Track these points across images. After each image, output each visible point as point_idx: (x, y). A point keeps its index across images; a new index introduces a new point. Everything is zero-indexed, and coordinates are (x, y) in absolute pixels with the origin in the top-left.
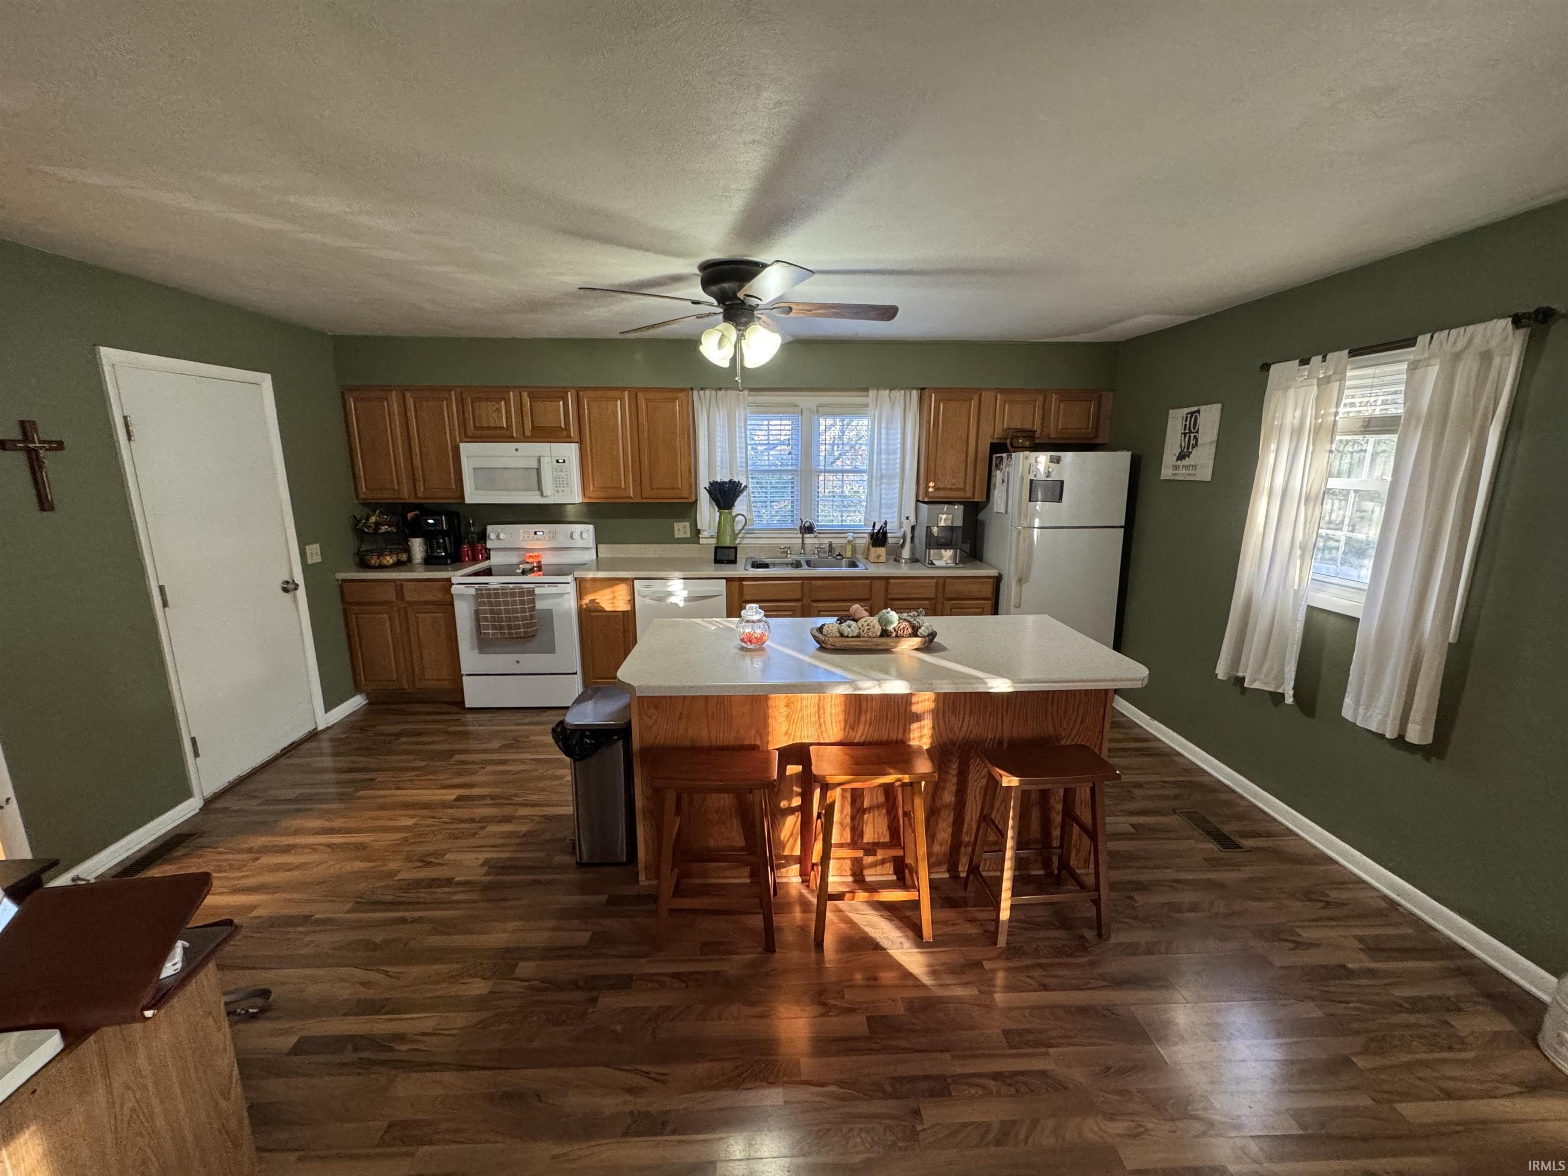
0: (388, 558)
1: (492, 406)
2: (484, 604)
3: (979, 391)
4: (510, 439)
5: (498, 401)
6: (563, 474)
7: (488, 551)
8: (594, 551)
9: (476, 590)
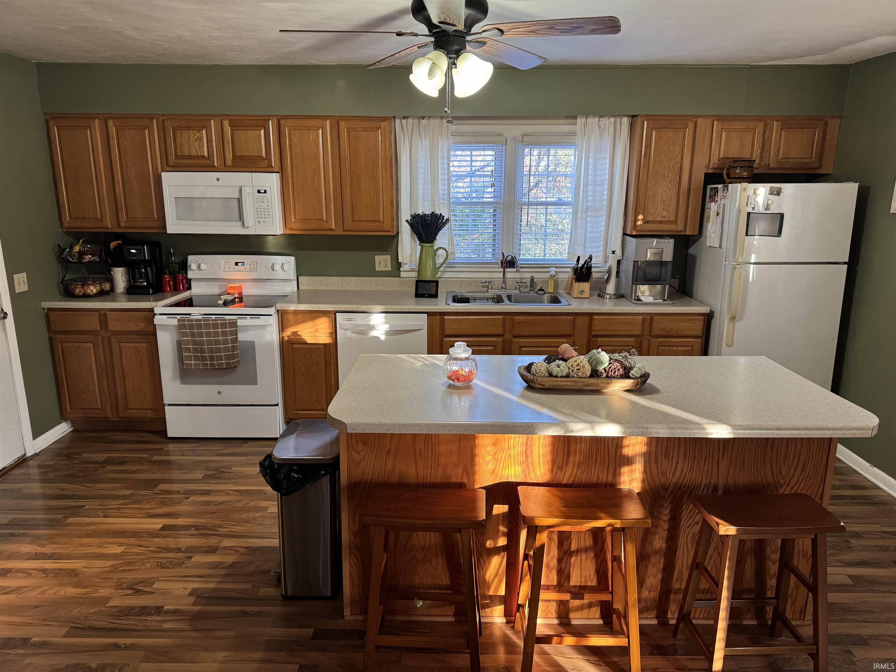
0: (92, 288)
1: (193, 135)
2: (185, 335)
3: (694, 118)
4: (210, 168)
5: (199, 130)
6: (264, 205)
7: (189, 281)
8: (295, 283)
9: (179, 320)
